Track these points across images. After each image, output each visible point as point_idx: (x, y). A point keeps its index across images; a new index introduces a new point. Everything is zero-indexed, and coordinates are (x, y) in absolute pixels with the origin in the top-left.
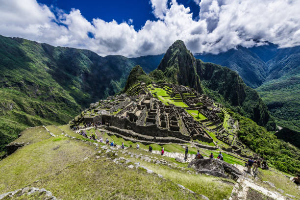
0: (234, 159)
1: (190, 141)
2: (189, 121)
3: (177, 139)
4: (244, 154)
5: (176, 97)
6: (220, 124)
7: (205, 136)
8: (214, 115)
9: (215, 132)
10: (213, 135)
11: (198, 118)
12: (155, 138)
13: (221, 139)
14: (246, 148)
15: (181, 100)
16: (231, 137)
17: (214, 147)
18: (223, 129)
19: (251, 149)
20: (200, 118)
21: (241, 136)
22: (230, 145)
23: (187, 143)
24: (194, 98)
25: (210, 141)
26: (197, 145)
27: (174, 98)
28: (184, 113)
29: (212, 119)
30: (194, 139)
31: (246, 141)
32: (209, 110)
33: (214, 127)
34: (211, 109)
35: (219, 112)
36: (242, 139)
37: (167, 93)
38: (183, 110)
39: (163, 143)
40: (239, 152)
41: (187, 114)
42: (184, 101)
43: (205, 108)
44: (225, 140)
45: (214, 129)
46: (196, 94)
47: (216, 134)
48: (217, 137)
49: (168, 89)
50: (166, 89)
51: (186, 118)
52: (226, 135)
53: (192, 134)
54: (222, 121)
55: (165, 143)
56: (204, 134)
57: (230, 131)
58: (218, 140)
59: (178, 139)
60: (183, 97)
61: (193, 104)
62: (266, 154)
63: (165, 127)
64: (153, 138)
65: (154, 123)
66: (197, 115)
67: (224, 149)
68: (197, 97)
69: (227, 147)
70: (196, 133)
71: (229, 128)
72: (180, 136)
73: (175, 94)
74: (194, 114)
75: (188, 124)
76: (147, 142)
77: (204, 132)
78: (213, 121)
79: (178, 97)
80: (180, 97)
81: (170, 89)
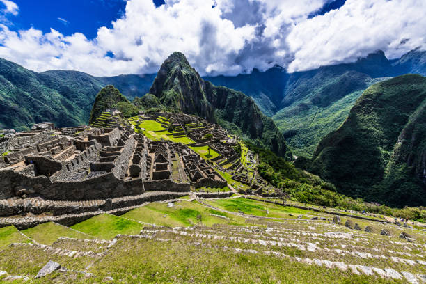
0: (254, 203)
1: (189, 191)
2: (192, 161)
3: (162, 193)
4: (266, 192)
5: (177, 131)
6: (237, 160)
7: (217, 178)
8: (229, 149)
9: (231, 171)
10: (227, 176)
11: (208, 156)
12: (109, 202)
13: (238, 180)
14: (268, 184)
15: (183, 134)
16: (250, 175)
17: (229, 192)
18: (241, 166)
19: (273, 185)
20: (211, 156)
21: (262, 171)
22: (249, 185)
23: (183, 196)
24: (202, 130)
25: (223, 185)
26: (199, 196)
27: (174, 132)
28: (184, 151)
29: (226, 155)
30: (198, 187)
31: (267, 176)
32: (222, 143)
33: (230, 165)
34: (224, 141)
35: (234, 145)
36: (262, 175)
37: (163, 126)
38: (184, 147)
39: (127, 208)
40: (260, 192)
41: (191, 152)
42: (189, 135)
43: (217, 142)
44: (243, 179)
45: (230, 168)
46: (205, 125)
47: (233, 174)
48: (233, 178)
49: (164, 120)
50: (161, 120)
51: (188, 158)
52: (244, 173)
53: (194, 180)
54: (240, 156)
55: (132, 207)
56: (214, 177)
57: (249, 168)
58: (234, 182)
59: (166, 193)
60: (186, 130)
61: (200, 137)
62: (288, 187)
63: (137, 175)
64: (103, 202)
65: (109, 171)
66: (207, 152)
67: (241, 192)
68: (207, 128)
69: (245, 188)
70: (201, 176)
71: (248, 164)
72: (170, 186)
73: (174, 127)
74: (203, 151)
75: (190, 165)
76: (80, 215)
77: (215, 173)
78: (228, 157)
79: (180, 131)
80: (182, 130)
81: (167, 121)
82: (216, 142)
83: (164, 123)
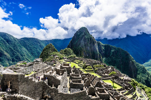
5: (88, 69)
6: (134, 93)
8: (127, 84)
15: (92, 71)
18: (138, 97)
20: (116, 88)
24: (104, 69)
29: (126, 88)
32: (120, 79)
33: (131, 96)
34: (122, 78)
37: (79, 66)
42: (96, 72)
46: (105, 66)
49: (78, 62)
50: (77, 62)
54: (135, 90)
60: (94, 69)
61: (104, 74)
66: (112, 85)
68: (107, 68)
73: (86, 66)
78: (128, 89)
79: (90, 69)
80: (92, 69)
81: (81, 62)
82: (116, 78)
83: (79, 64)
